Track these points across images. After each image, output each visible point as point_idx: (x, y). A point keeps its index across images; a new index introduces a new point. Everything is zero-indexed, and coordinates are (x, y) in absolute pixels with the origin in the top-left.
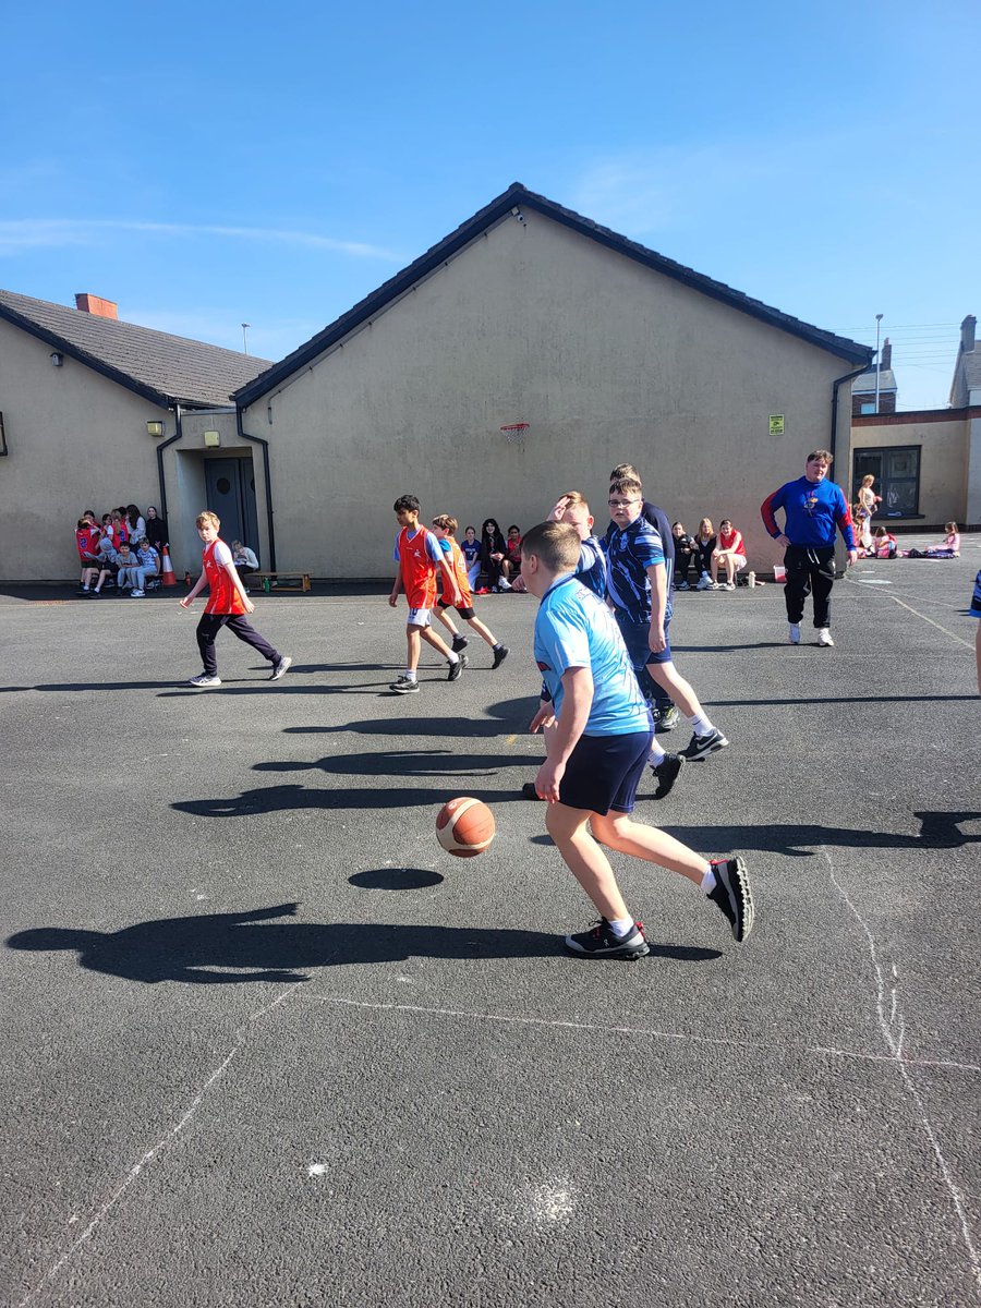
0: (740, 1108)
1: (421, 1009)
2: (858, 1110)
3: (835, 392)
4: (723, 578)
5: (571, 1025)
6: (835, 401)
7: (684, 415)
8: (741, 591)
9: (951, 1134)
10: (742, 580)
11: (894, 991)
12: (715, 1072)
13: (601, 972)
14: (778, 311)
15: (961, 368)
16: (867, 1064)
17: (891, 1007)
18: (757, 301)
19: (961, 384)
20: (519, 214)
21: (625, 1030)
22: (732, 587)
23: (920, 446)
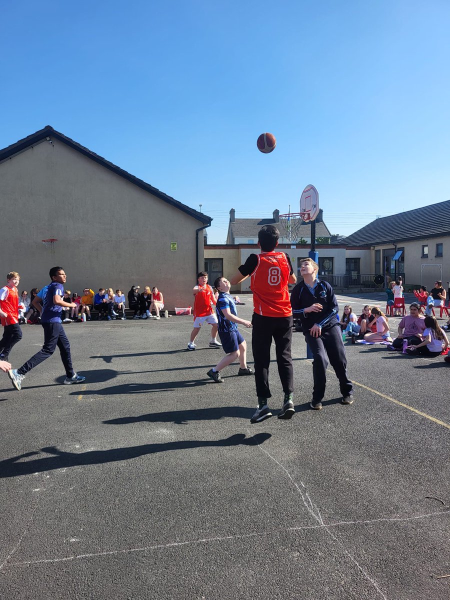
0: (273, 567)
1: (91, 555)
2: (320, 554)
3: (197, 234)
4: (154, 313)
5: (176, 544)
6: (197, 238)
7: (133, 240)
8: (163, 319)
9: (359, 555)
10: (162, 314)
11: (307, 494)
12: (254, 552)
13: (179, 512)
14: (173, 198)
15: (230, 229)
16: (313, 531)
17: (309, 502)
18: (164, 194)
19: (231, 235)
20: (50, 140)
21: (204, 540)
22: (159, 318)
23: (223, 259)
